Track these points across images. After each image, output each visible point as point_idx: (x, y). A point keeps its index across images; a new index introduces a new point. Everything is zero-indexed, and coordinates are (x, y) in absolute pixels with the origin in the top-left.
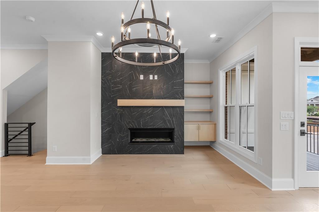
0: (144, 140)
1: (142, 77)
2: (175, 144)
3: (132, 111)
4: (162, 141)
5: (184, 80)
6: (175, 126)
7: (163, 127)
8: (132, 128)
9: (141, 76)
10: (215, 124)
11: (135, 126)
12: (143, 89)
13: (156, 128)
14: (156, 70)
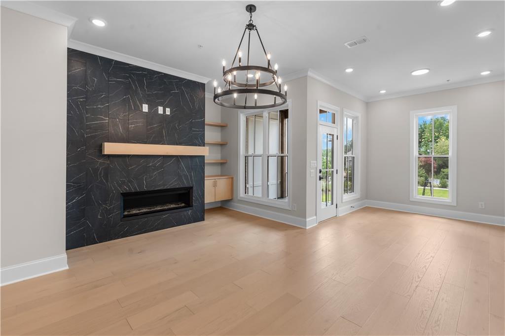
0: (144, 210)
1: (145, 108)
2: (194, 208)
3: (128, 163)
4: (173, 208)
5: (204, 120)
6: (194, 183)
7: (177, 187)
8: (128, 191)
9: (144, 105)
10: (232, 178)
11: (134, 187)
12: (147, 127)
13: (168, 188)
14: (168, 99)
